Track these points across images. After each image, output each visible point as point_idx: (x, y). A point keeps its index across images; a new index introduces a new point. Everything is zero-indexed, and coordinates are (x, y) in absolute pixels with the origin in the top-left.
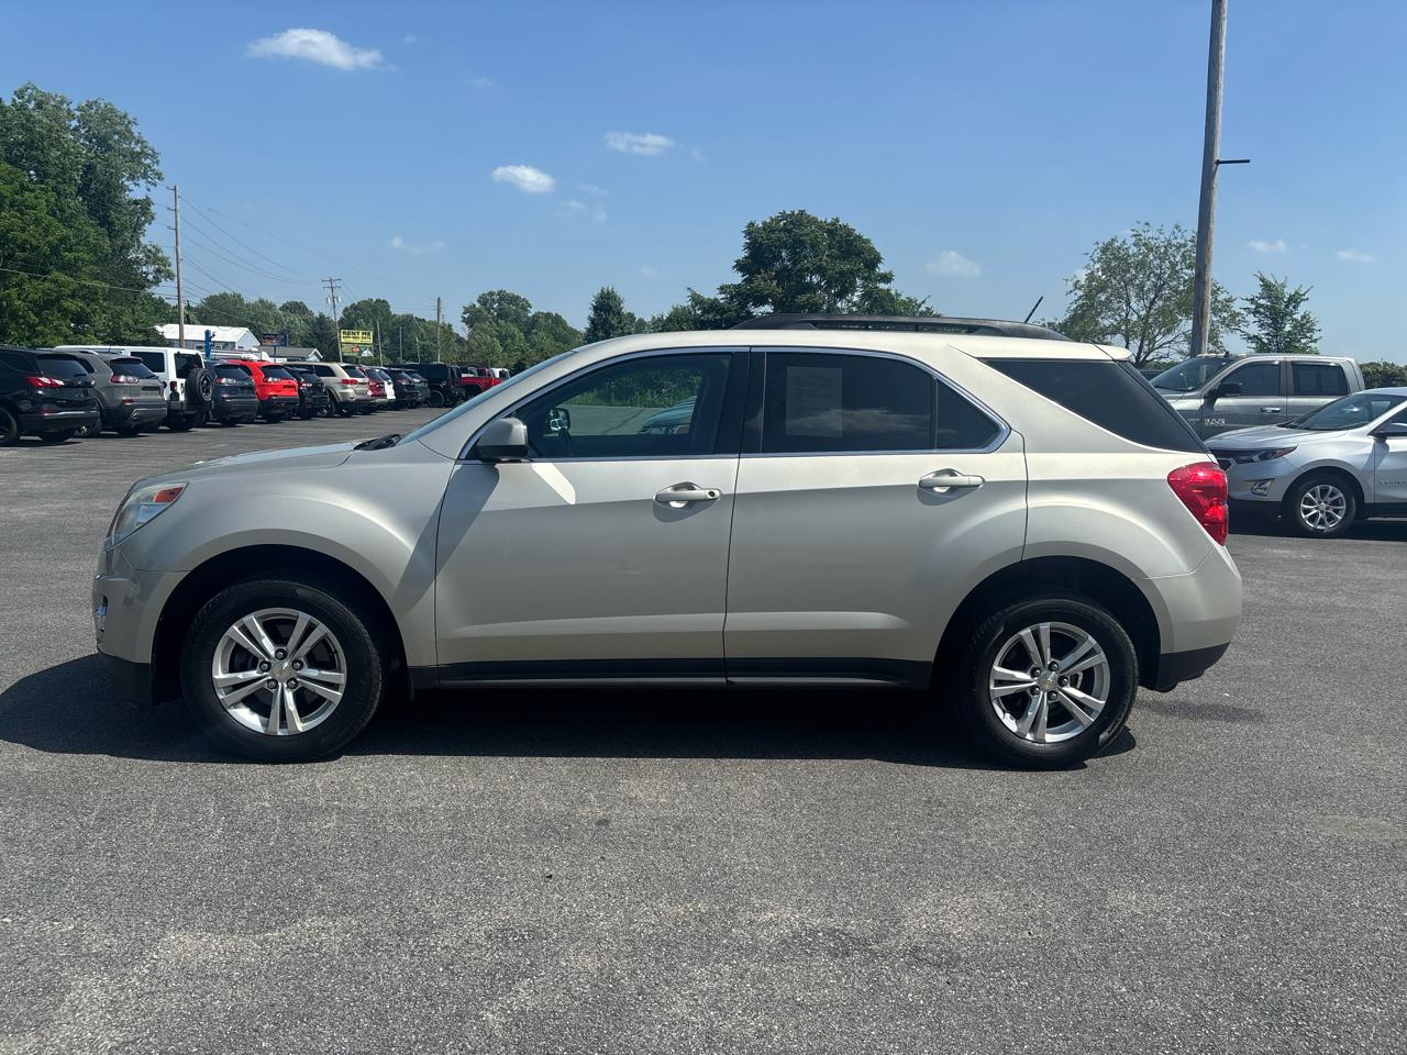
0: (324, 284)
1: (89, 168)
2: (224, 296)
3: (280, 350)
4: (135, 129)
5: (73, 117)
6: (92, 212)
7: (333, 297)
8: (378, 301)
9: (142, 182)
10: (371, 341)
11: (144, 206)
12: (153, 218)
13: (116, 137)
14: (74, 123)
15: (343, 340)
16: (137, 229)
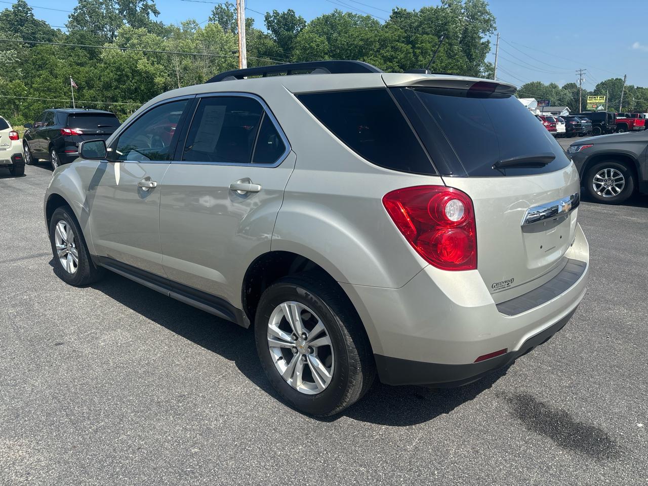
0: (577, 73)
1: (466, 30)
2: (532, 84)
3: (546, 109)
4: (487, 8)
5: (462, 8)
6: (464, 51)
7: (581, 79)
8: (617, 79)
9: (487, 33)
10: (604, 101)
11: (486, 45)
12: (490, 50)
13: (479, 14)
14: (463, 11)
15: (588, 101)
16: (483, 56)
